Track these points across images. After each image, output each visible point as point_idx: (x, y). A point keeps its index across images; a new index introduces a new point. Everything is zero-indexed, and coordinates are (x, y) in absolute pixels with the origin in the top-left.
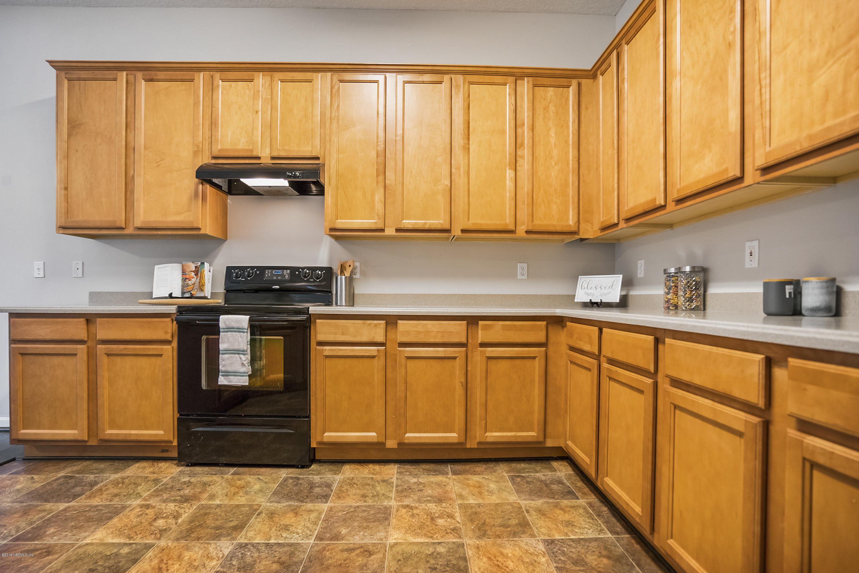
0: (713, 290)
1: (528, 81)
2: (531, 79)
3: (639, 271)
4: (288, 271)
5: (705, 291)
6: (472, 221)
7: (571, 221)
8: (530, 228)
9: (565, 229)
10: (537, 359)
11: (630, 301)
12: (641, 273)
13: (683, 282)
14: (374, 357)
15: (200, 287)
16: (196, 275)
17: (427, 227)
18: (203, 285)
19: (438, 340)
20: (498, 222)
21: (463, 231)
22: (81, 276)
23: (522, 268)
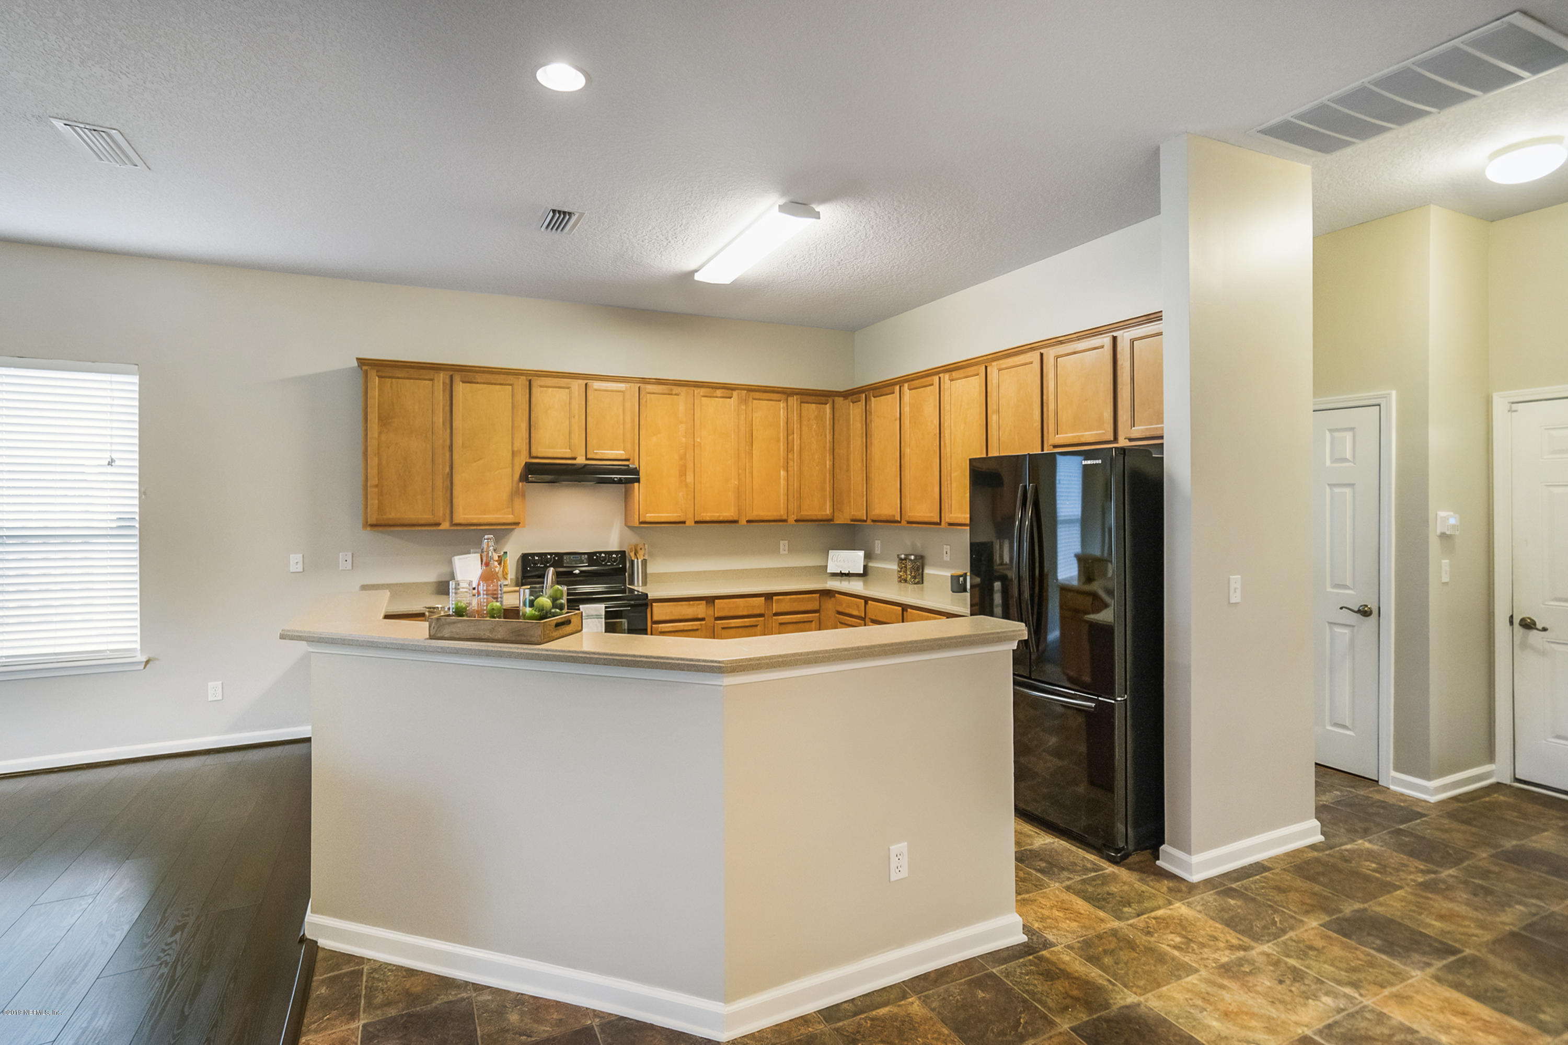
0: (928, 571)
1: (797, 400)
2: (798, 397)
3: (876, 549)
4: (586, 556)
5: (923, 571)
6: (755, 513)
7: (828, 511)
8: (799, 518)
9: (824, 518)
10: (814, 622)
11: (869, 571)
12: (878, 550)
13: (909, 565)
14: (697, 630)
15: (503, 576)
16: (500, 564)
17: (721, 519)
18: (507, 574)
19: (745, 613)
20: (775, 514)
21: (748, 521)
22: (351, 568)
23: (784, 544)
